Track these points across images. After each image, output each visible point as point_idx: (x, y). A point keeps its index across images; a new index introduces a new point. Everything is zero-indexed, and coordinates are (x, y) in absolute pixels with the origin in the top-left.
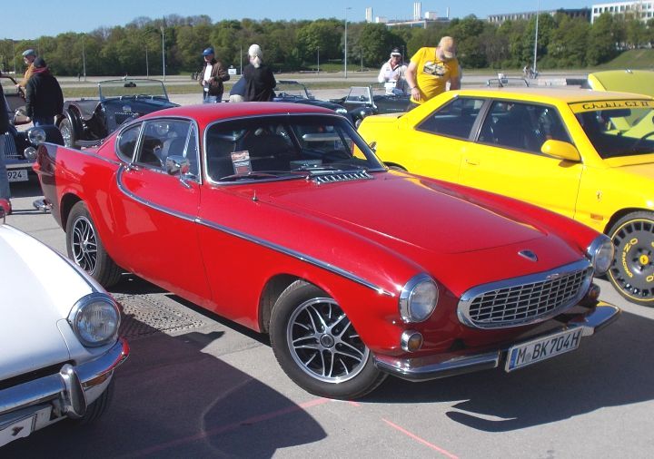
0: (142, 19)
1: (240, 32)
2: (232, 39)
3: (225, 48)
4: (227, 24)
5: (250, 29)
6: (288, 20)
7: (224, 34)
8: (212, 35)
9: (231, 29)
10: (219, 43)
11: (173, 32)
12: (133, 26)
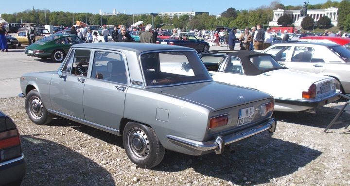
0: (28, 10)
1: (59, 16)
2: (56, 18)
3: (54, 20)
4: (55, 13)
5: (62, 15)
6: (74, 13)
7: (53, 16)
8: (50, 16)
9: (56, 15)
10: (52, 19)
11: (38, 15)
12: (25, 12)
